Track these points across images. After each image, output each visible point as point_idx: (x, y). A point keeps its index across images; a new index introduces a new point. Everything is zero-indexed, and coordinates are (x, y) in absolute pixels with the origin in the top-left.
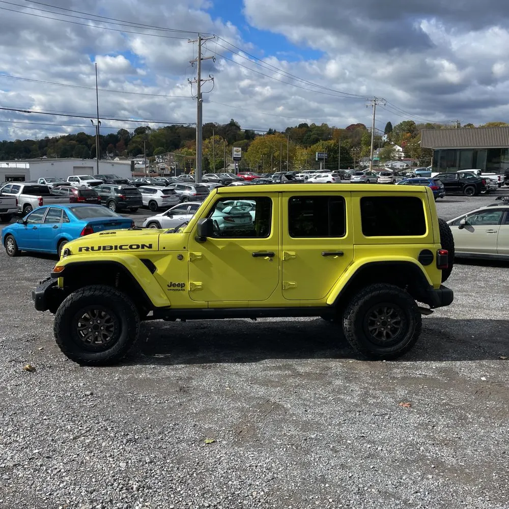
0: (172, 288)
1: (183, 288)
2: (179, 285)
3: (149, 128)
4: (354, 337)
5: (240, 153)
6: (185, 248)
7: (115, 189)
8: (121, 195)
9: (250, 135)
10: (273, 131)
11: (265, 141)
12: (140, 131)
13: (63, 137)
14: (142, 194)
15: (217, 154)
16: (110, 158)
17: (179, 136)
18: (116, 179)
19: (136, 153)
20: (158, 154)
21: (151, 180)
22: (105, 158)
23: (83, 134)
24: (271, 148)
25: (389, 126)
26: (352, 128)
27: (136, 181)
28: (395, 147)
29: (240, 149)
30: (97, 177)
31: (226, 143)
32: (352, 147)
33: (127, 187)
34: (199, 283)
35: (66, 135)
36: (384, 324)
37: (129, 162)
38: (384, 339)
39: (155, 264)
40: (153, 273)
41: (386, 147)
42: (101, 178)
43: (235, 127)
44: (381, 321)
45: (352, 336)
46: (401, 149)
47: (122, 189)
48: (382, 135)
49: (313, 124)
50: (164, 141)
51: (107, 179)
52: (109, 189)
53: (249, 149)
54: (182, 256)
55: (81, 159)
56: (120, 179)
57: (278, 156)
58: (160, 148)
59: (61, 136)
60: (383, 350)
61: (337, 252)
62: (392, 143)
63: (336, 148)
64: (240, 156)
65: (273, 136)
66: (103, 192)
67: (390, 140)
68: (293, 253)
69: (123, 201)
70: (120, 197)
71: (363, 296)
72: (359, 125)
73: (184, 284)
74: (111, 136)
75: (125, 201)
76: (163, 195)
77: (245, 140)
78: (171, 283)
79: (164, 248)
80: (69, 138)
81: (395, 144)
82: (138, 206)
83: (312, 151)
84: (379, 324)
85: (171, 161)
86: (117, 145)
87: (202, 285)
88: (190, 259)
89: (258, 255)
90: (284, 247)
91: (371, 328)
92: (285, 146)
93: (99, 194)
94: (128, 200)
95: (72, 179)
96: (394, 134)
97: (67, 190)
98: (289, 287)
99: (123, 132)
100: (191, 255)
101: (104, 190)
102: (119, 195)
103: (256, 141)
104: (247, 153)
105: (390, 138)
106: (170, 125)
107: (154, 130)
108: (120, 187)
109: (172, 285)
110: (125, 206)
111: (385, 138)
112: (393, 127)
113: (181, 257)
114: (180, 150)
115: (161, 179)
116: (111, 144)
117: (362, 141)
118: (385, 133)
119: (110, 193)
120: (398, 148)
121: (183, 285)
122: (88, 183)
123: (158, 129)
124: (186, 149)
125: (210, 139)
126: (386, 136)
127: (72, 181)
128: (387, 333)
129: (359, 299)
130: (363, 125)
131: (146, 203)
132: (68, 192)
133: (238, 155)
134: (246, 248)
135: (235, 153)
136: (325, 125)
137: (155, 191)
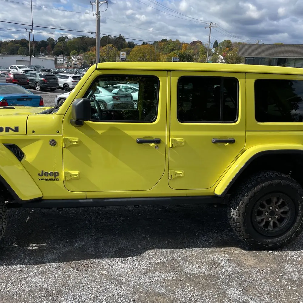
0: (44, 177)
1: (57, 177)
2: (51, 174)
3: (68, 38)
4: (242, 228)
5: (125, 56)
6: (58, 132)
7: (39, 75)
8: (44, 79)
9: (131, 45)
10: (146, 43)
11: (141, 49)
12: (62, 39)
13: (12, 41)
14: (58, 79)
15: (111, 56)
16: (42, 56)
17: (87, 44)
18: (43, 69)
19: (59, 53)
20: (74, 54)
21: (66, 70)
22: (39, 56)
23: (24, 40)
24: (145, 53)
25: (216, 43)
26: (194, 43)
27: (57, 70)
28: (219, 56)
29: (125, 53)
30: (29, 67)
31: (116, 49)
32: (194, 55)
33: (48, 73)
34: (75, 172)
35: (14, 40)
36: (272, 213)
37: (53, 59)
38: (271, 229)
39: (23, 149)
40: (20, 161)
41: (214, 56)
42: (33, 68)
43: (122, 39)
44: (269, 211)
45: (240, 227)
46: (223, 57)
47: (44, 75)
48: (211, 48)
49: (171, 40)
50: (77, 46)
51: (36, 68)
52: (36, 74)
53: (130, 54)
54: (56, 142)
55: (21, 55)
56: (45, 69)
57: (149, 59)
58: (74, 51)
59: (10, 41)
60: (269, 240)
61: (228, 139)
62: (218, 54)
63: (185, 55)
64: (125, 58)
65: (146, 46)
66: (31, 76)
67: (217, 52)
68: (181, 140)
69: (45, 83)
70: (43, 80)
71: (254, 186)
72: (198, 42)
73: (58, 173)
74: (43, 42)
75: (47, 83)
76: (73, 80)
77: (128, 48)
78: (42, 171)
79: (34, 132)
80: (16, 42)
81: (219, 54)
82: (56, 87)
83: (169, 56)
84: (267, 214)
85: (81, 60)
86: (47, 48)
87: (79, 175)
88: (65, 145)
89: (143, 141)
90: (172, 133)
91: (259, 219)
92: (153, 52)
93: (29, 78)
94: (48, 82)
95: (12, 68)
96: (219, 48)
97: (5, 74)
98: (175, 176)
99: (50, 40)
100: (66, 140)
101: (32, 75)
102: (42, 79)
103: (135, 49)
104: (130, 56)
105: (216, 50)
106: (81, 36)
107: (70, 39)
108: (43, 74)
109: (43, 174)
110: (46, 87)
111: (213, 50)
112: (218, 44)
113: (53, 143)
114: (87, 52)
115: (73, 70)
116: (43, 47)
117: (199, 51)
118: (214, 47)
119: (36, 77)
120: (221, 57)
121: (56, 175)
122: (23, 70)
123: (73, 39)
124: (91, 52)
125: (106, 47)
126: (214, 49)
127: (13, 69)
128: (274, 223)
129: (250, 189)
130: (201, 42)
131: (61, 85)
132: (6, 75)
133: (123, 57)
134: (130, 133)
135: (122, 56)
136: (178, 41)
137: (67, 77)
